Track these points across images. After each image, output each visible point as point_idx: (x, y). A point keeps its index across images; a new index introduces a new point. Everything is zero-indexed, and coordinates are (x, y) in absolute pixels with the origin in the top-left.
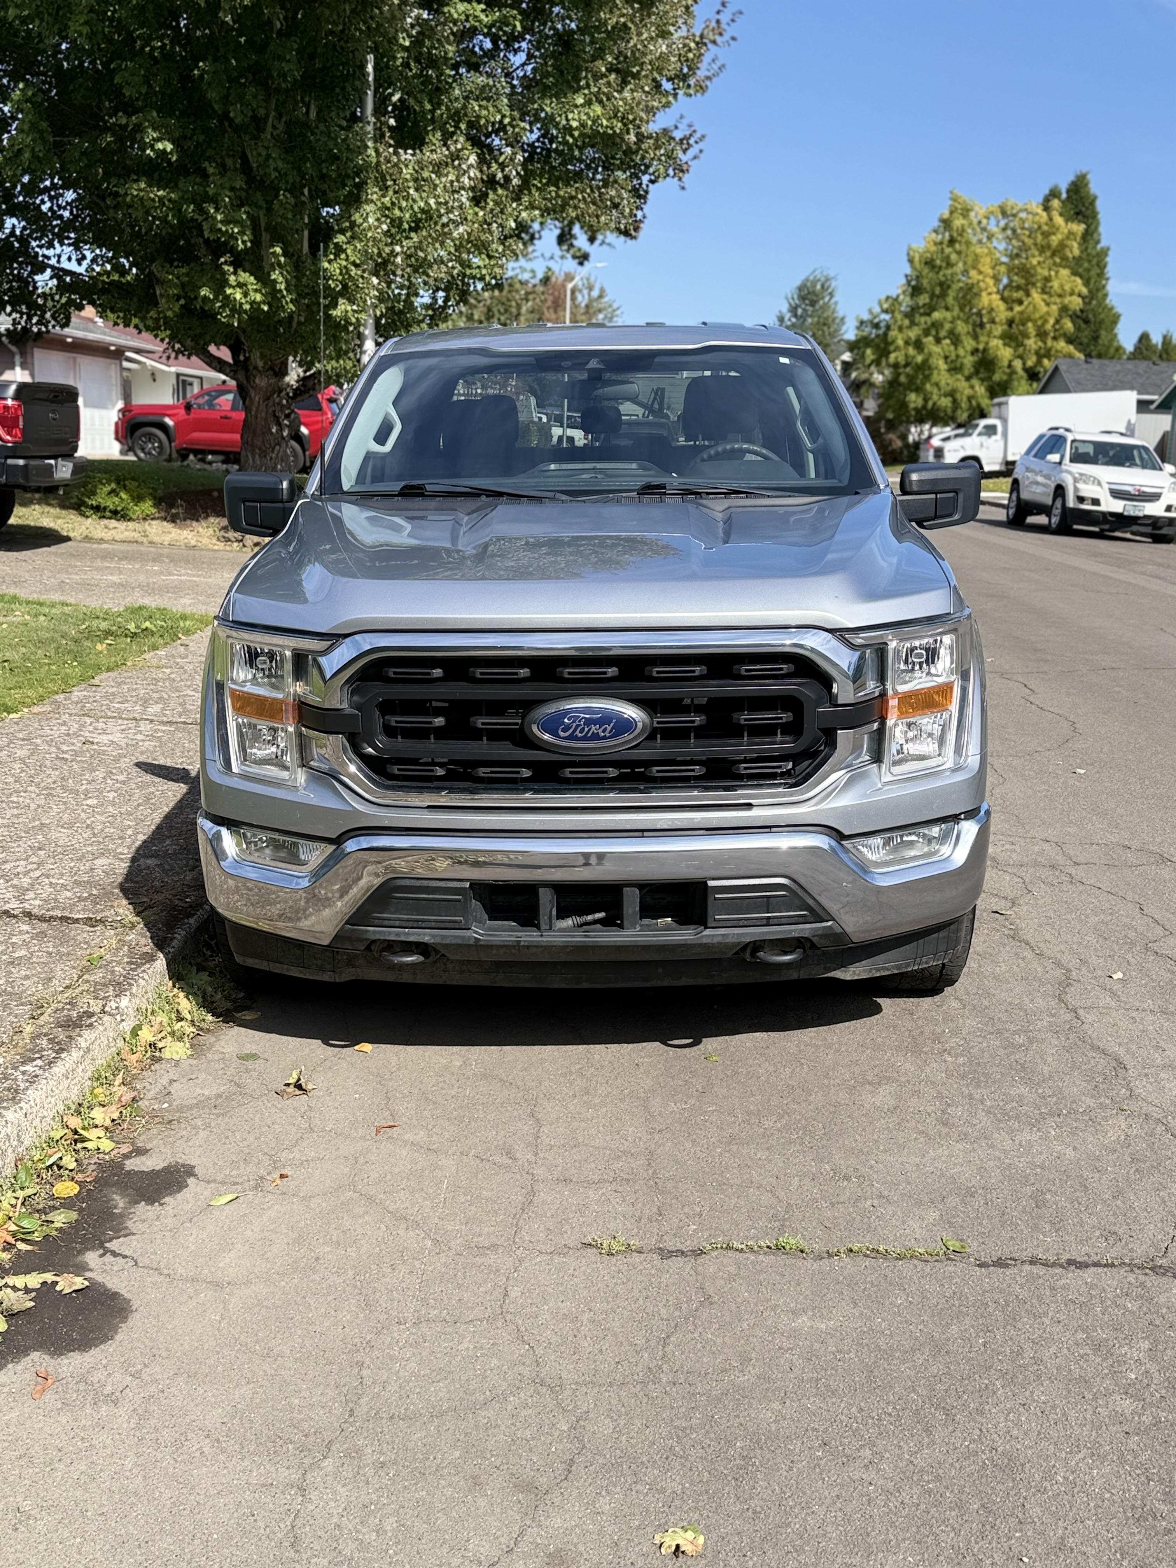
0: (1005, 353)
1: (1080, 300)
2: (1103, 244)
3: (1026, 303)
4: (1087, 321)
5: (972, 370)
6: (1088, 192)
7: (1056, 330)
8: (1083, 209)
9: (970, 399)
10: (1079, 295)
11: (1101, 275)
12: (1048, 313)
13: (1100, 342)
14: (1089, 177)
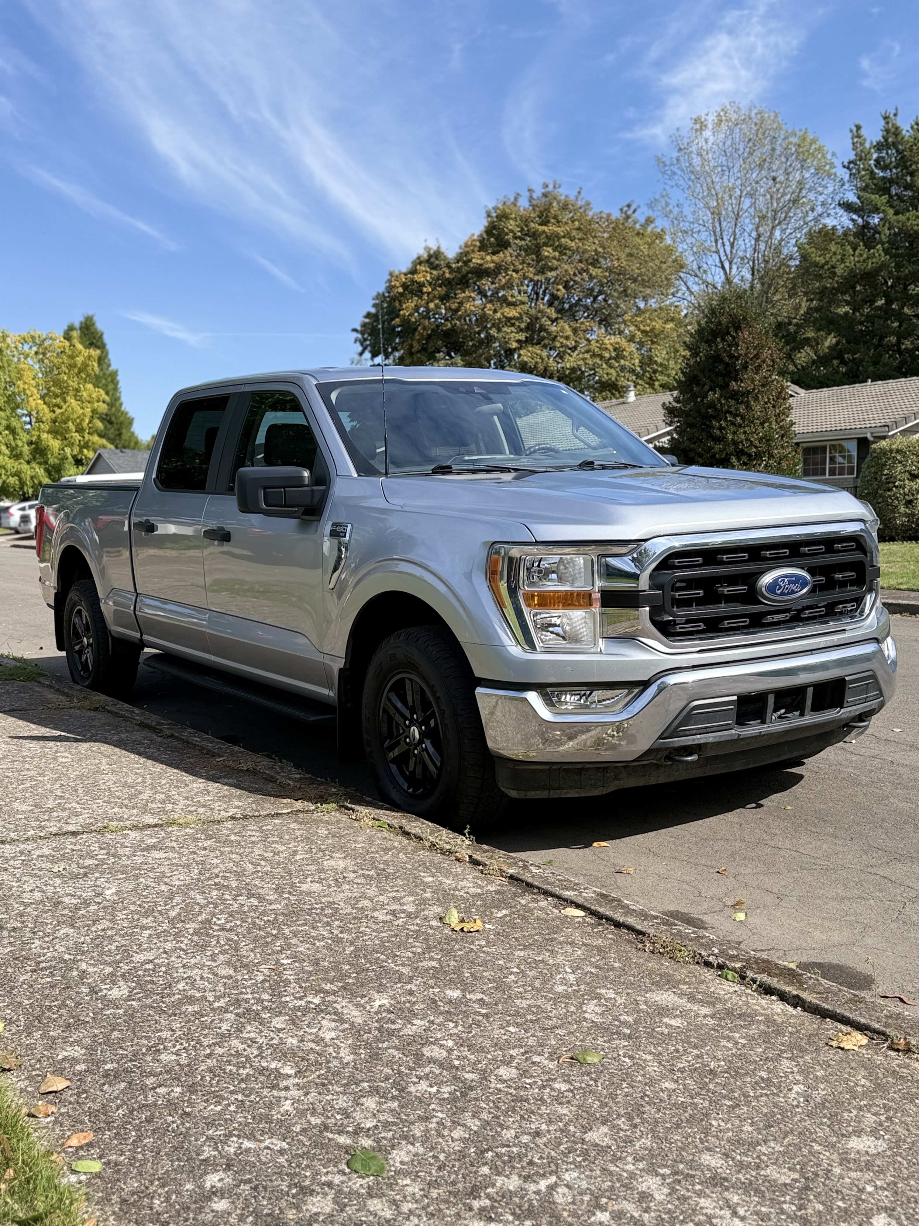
0: (55, 444)
1: (105, 406)
2: (113, 367)
3: (64, 407)
4: (111, 422)
5: (30, 456)
6: (96, 329)
7: (90, 428)
8: (95, 341)
9: (32, 478)
10: (104, 402)
11: (116, 389)
12: (83, 414)
13: (123, 437)
14: (95, 318)
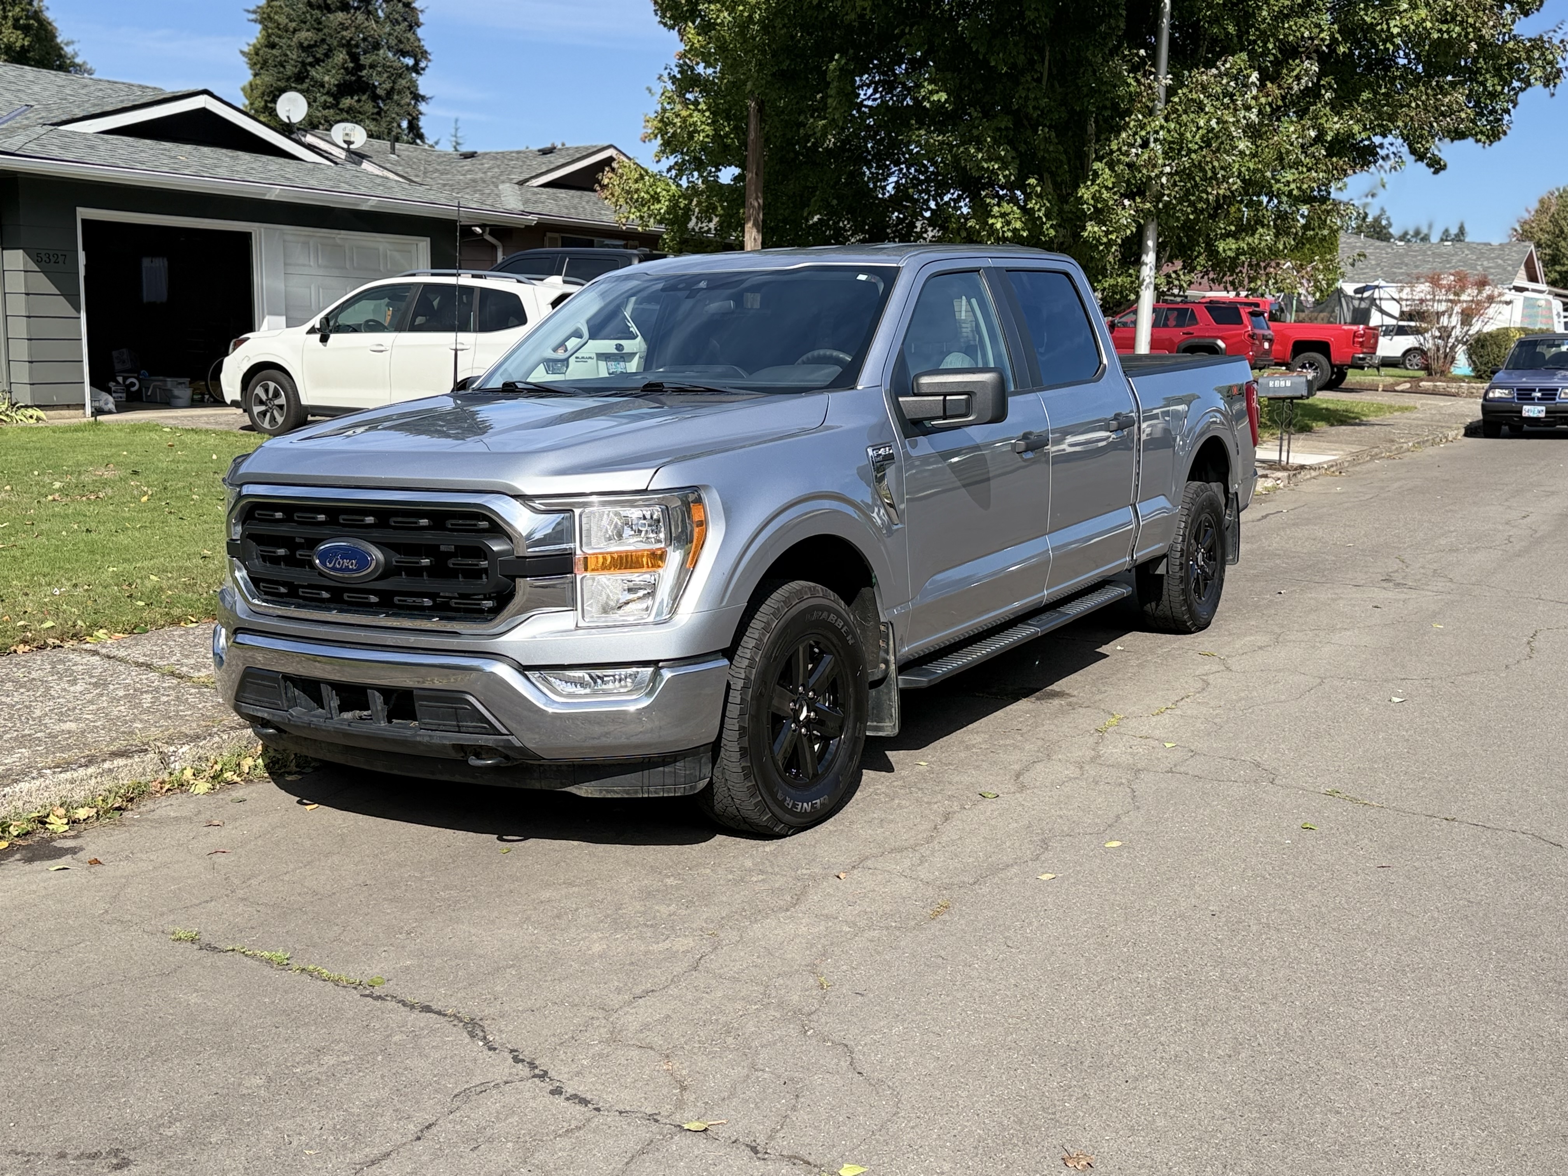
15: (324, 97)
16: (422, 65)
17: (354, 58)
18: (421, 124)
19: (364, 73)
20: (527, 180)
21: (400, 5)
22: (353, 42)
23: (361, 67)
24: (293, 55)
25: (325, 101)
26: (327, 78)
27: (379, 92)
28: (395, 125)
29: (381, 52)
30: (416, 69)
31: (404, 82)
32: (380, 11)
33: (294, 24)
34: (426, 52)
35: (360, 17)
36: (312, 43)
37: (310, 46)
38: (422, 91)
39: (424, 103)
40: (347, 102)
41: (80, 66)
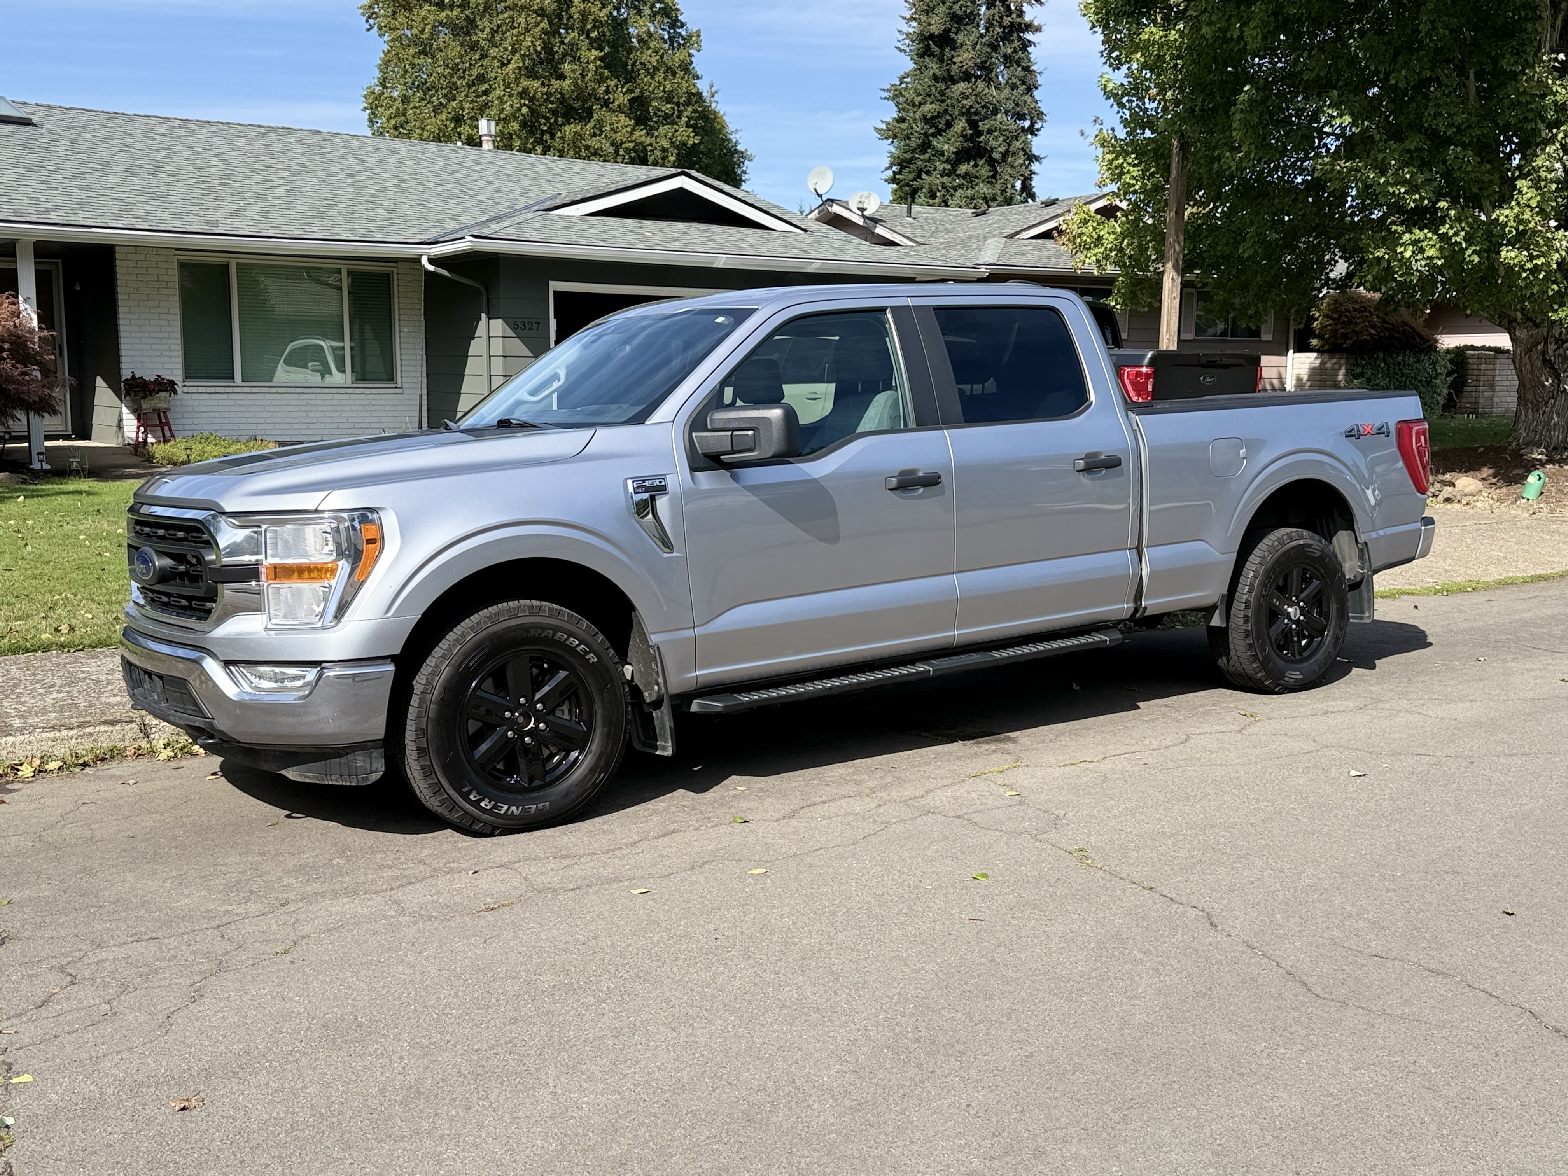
15: (944, 165)
16: (1037, 126)
17: (973, 125)
18: (1033, 183)
19: (982, 138)
20: (1017, 233)
21: (1020, 69)
22: (973, 110)
23: (979, 134)
24: (918, 128)
25: (944, 169)
26: (946, 147)
27: (995, 155)
28: (1009, 186)
29: (999, 116)
30: (1032, 130)
31: (1018, 143)
32: (1000, 78)
33: (920, 98)
34: (1042, 113)
35: (981, 85)
36: (935, 114)
37: (933, 118)
38: (1035, 152)
39: (1037, 164)
40: (963, 168)
41: (742, 153)
